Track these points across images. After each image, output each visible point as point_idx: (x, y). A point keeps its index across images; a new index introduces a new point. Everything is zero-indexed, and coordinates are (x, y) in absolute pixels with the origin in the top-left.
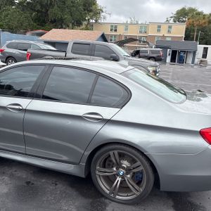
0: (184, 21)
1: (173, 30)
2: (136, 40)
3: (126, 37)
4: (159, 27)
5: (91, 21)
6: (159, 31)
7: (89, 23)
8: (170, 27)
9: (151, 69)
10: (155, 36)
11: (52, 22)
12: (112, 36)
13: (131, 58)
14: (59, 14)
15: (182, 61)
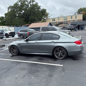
0: (82, 13)
1: (77, 17)
2: (63, 23)
3: (59, 22)
4: (72, 17)
5: (45, 18)
6: (72, 18)
7: (44, 19)
8: (76, 16)
9: (68, 33)
10: (70, 21)
11: (31, 21)
12: (53, 23)
13: (61, 30)
14: (33, 18)
15: (82, 29)
